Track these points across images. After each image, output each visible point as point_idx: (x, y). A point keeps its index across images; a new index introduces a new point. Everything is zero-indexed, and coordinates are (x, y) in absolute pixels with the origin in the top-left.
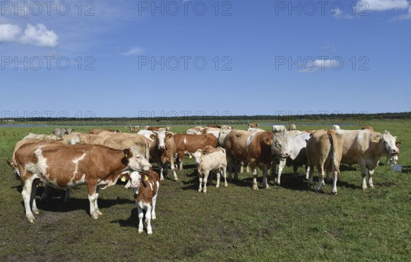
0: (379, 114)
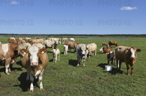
0: (142, 35)
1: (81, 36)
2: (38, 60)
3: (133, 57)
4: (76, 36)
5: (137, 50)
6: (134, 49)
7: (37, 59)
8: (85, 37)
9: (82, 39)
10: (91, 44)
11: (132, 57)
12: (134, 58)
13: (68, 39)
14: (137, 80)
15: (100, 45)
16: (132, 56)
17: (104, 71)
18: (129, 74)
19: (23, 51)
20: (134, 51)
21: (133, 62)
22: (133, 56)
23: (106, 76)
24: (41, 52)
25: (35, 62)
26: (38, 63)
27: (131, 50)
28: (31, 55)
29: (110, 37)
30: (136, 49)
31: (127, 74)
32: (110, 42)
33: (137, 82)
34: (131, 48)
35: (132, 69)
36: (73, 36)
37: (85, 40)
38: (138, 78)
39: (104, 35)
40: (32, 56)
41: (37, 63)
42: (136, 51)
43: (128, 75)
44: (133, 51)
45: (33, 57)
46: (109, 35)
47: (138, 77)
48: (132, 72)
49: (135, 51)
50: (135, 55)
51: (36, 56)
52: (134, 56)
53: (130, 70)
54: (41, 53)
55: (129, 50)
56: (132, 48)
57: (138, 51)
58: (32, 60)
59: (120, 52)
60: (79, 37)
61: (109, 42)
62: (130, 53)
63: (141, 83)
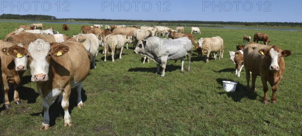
1: (212, 25)
2: (47, 69)
3: (274, 67)
4: (203, 24)
5: (283, 53)
6: (276, 49)
7: (45, 68)
8: (220, 25)
9: (213, 29)
10: (213, 38)
11: (272, 68)
12: (277, 69)
13: (184, 28)
14: (277, 116)
15: (239, 40)
16: (272, 65)
17: (221, 91)
18: (266, 101)
19: (15, 51)
20: (277, 53)
21: (276, 79)
22: (275, 64)
23: (216, 103)
24: (57, 52)
25: (42, 74)
26: (47, 76)
27: (270, 52)
28: (32, 59)
29: (263, 26)
30: (281, 51)
31: (263, 100)
32: (257, 35)
33: (276, 121)
34: (271, 48)
35: (274, 91)
36: (199, 24)
37: (216, 32)
38: (282, 111)
39: (254, 23)
40: (36, 61)
41: (45, 75)
42: (281, 55)
43: (264, 103)
44: (275, 54)
45: (38, 63)
46: (262, 24)
47: (284, 109)
48: (274, 97)
49: (279, 55)
50: (279, 63)
51: (45, 60)
52: (277, 65)
53: (269, 93)
54: (55, 54)
55: (267, 53)
56: (273, 47)
57: (286, 53)
58: (34, 69)
59: (252, 55)
60: (208, 25)
61: (255, 35)
62: (269, 59)
63: (282, 126)
